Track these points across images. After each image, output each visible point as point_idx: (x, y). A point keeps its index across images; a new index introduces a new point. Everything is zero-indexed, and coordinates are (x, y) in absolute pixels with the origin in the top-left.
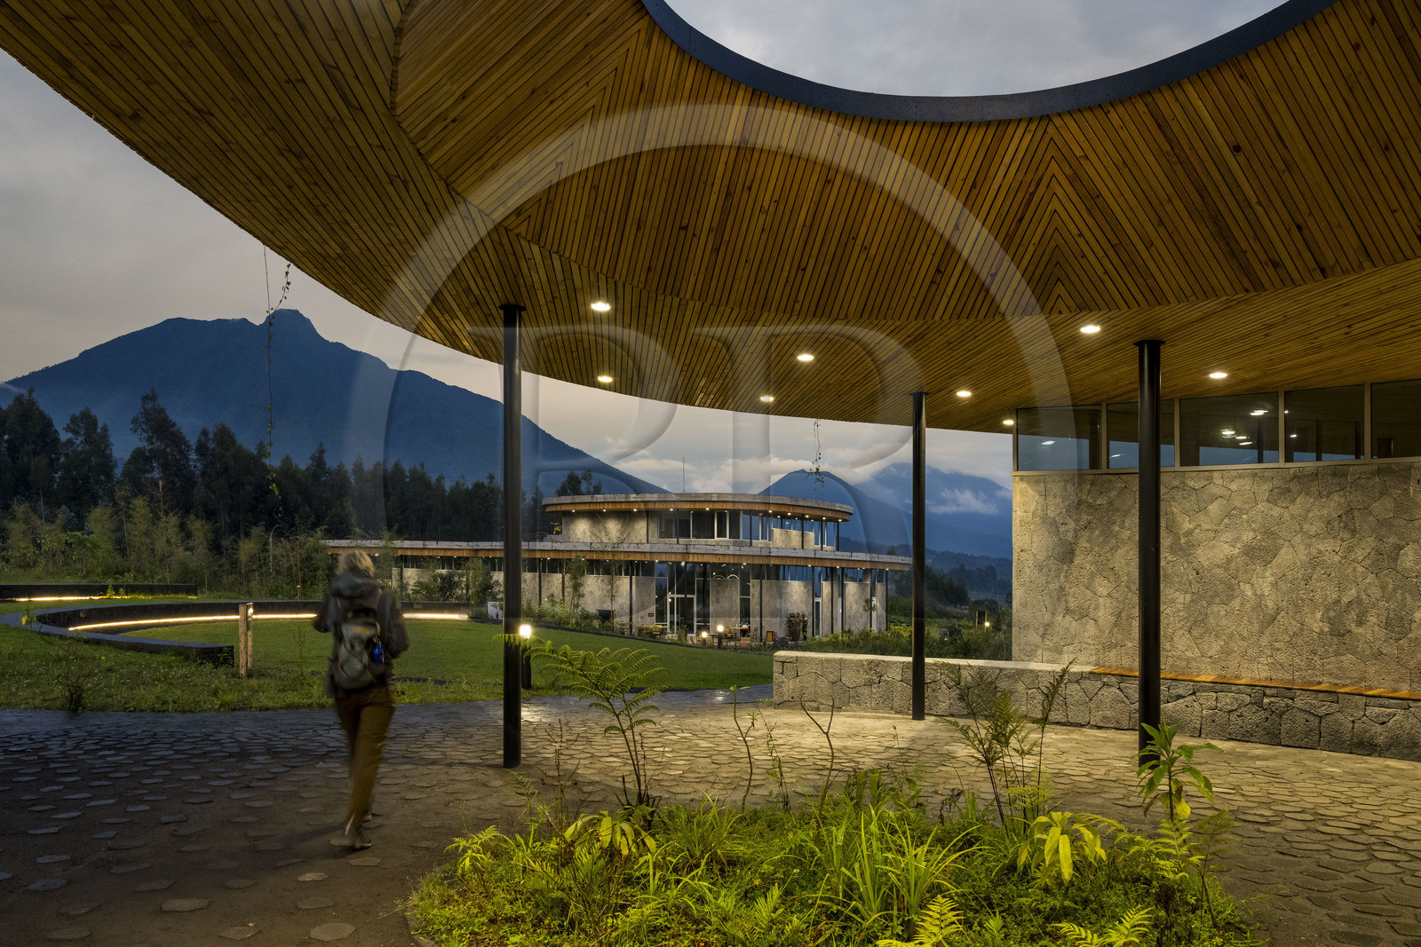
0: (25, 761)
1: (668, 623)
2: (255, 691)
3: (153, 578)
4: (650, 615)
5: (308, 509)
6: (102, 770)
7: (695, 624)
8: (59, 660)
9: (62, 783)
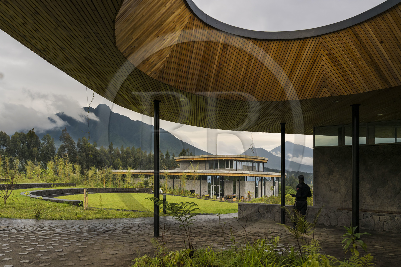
0: (22, 234)
1: (211, 194)
2: (87, 214)
3: (64, 181)
4: (206, 191)
5: (108, 161)
6: (42, 236)
7: (220, 194)
8: (35, 205)
9: (31, 240)
